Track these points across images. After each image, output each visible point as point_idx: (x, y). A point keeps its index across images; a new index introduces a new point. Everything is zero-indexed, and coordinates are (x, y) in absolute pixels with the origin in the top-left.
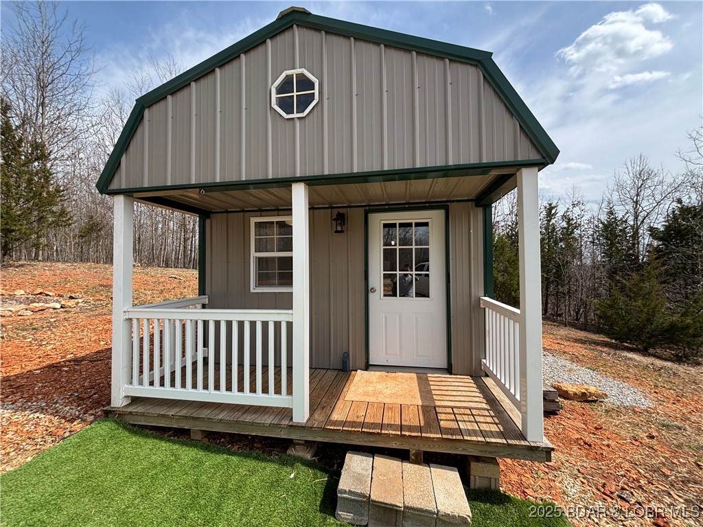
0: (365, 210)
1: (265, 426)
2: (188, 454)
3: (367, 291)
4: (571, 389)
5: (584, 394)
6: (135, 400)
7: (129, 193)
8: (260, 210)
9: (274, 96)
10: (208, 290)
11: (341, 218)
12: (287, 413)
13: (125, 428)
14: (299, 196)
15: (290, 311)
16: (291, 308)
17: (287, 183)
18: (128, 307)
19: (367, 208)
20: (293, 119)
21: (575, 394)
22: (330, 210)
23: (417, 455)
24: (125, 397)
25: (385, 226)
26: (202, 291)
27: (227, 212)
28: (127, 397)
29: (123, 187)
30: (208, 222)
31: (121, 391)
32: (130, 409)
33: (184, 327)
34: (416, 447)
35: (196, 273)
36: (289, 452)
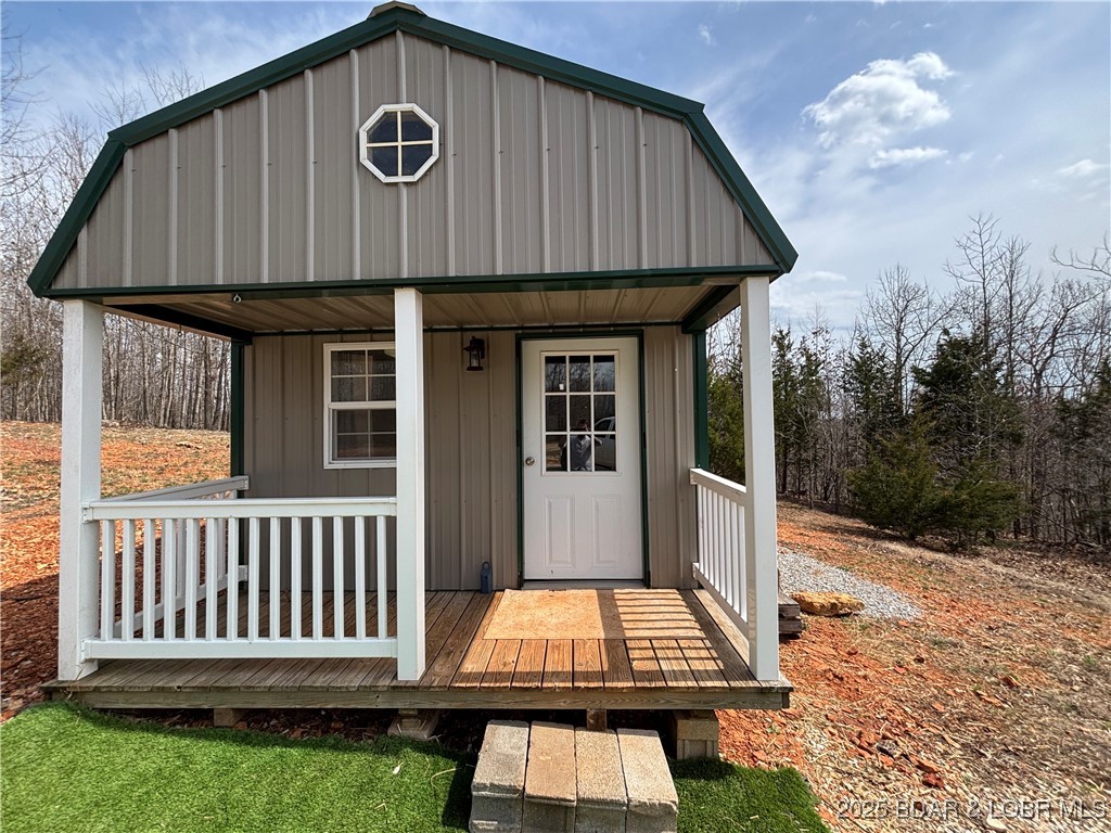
0: (517, 335)
1: (350, 692)
2: (206, 753)
3: (520, 462)
4: (817, 599)
5: (834, 605)
6: (105, 666)
7: (93, 297)
8: (341, 332)
9: (364, 144)
10: (247, 466)
11: (478, 347)
12: (388, 666)
13: (86, 716)
14: (407, 310)
15: (392, 499)
16: (394, 494)
17: (387, 288)
18: (93, 499)
19: (520, 332)
20: (396, 184)
21: (823, 606)
22: (459, 333)
23: (597, 717)
24: (87, 661)
25: (549, 360)
26: (237, 468)
27: (283, 334)
28: (89, 661)
29: (83, 285)
30: (248, 350)
31: (76, 653)
32: (95, 683)
33: (203, 530)
34: (597, 705)
35: (227, 437)
36: (391, 731)
